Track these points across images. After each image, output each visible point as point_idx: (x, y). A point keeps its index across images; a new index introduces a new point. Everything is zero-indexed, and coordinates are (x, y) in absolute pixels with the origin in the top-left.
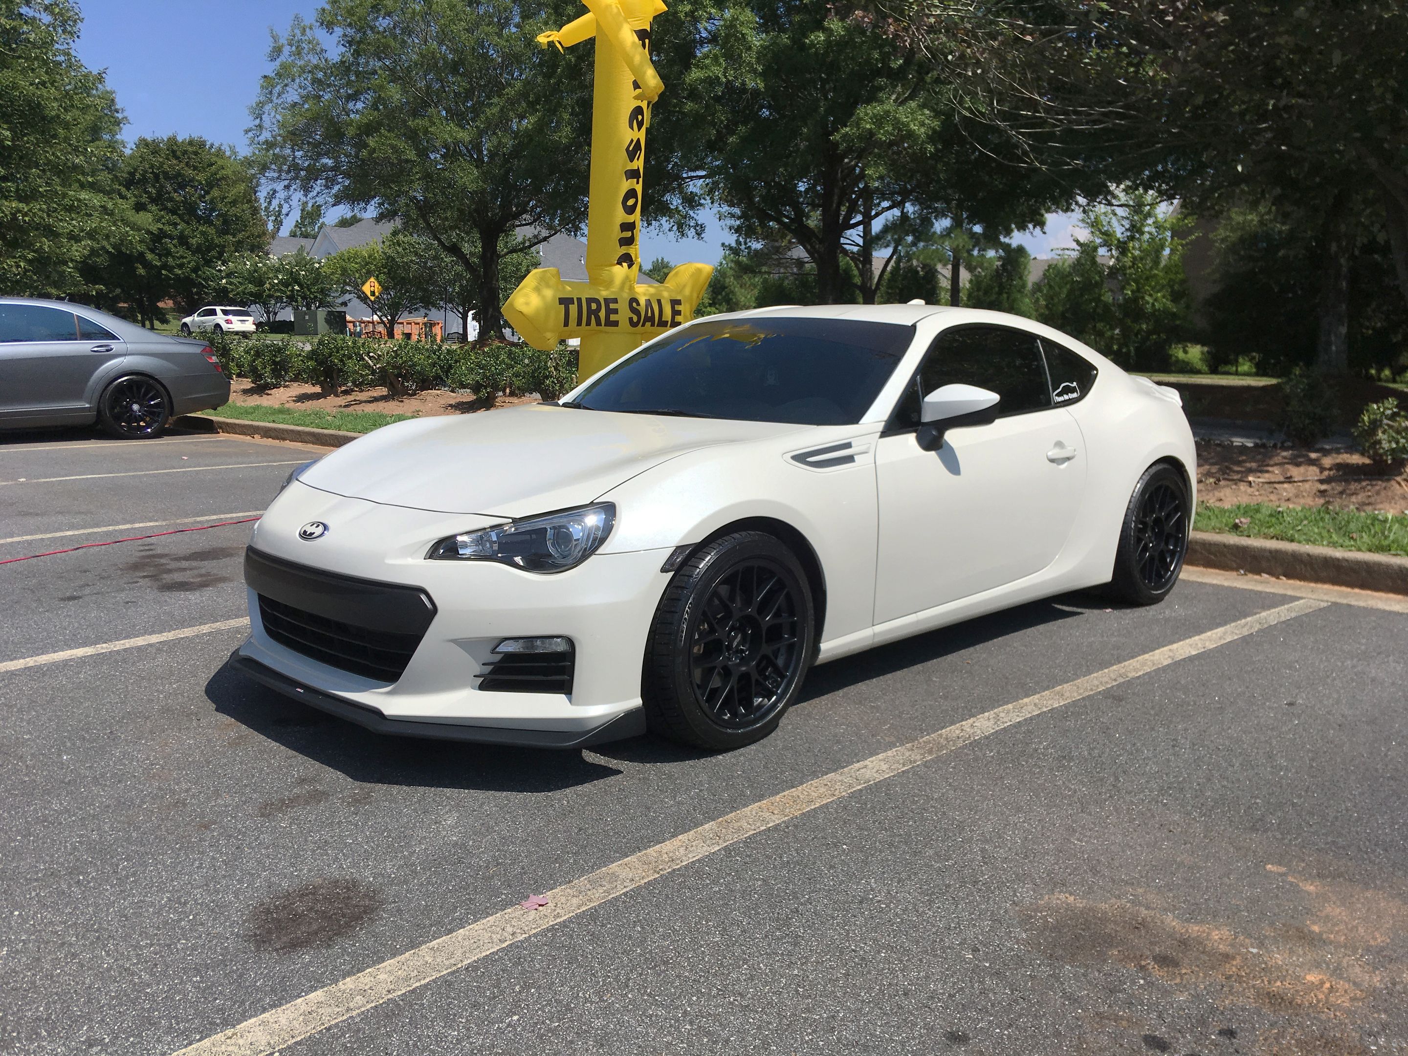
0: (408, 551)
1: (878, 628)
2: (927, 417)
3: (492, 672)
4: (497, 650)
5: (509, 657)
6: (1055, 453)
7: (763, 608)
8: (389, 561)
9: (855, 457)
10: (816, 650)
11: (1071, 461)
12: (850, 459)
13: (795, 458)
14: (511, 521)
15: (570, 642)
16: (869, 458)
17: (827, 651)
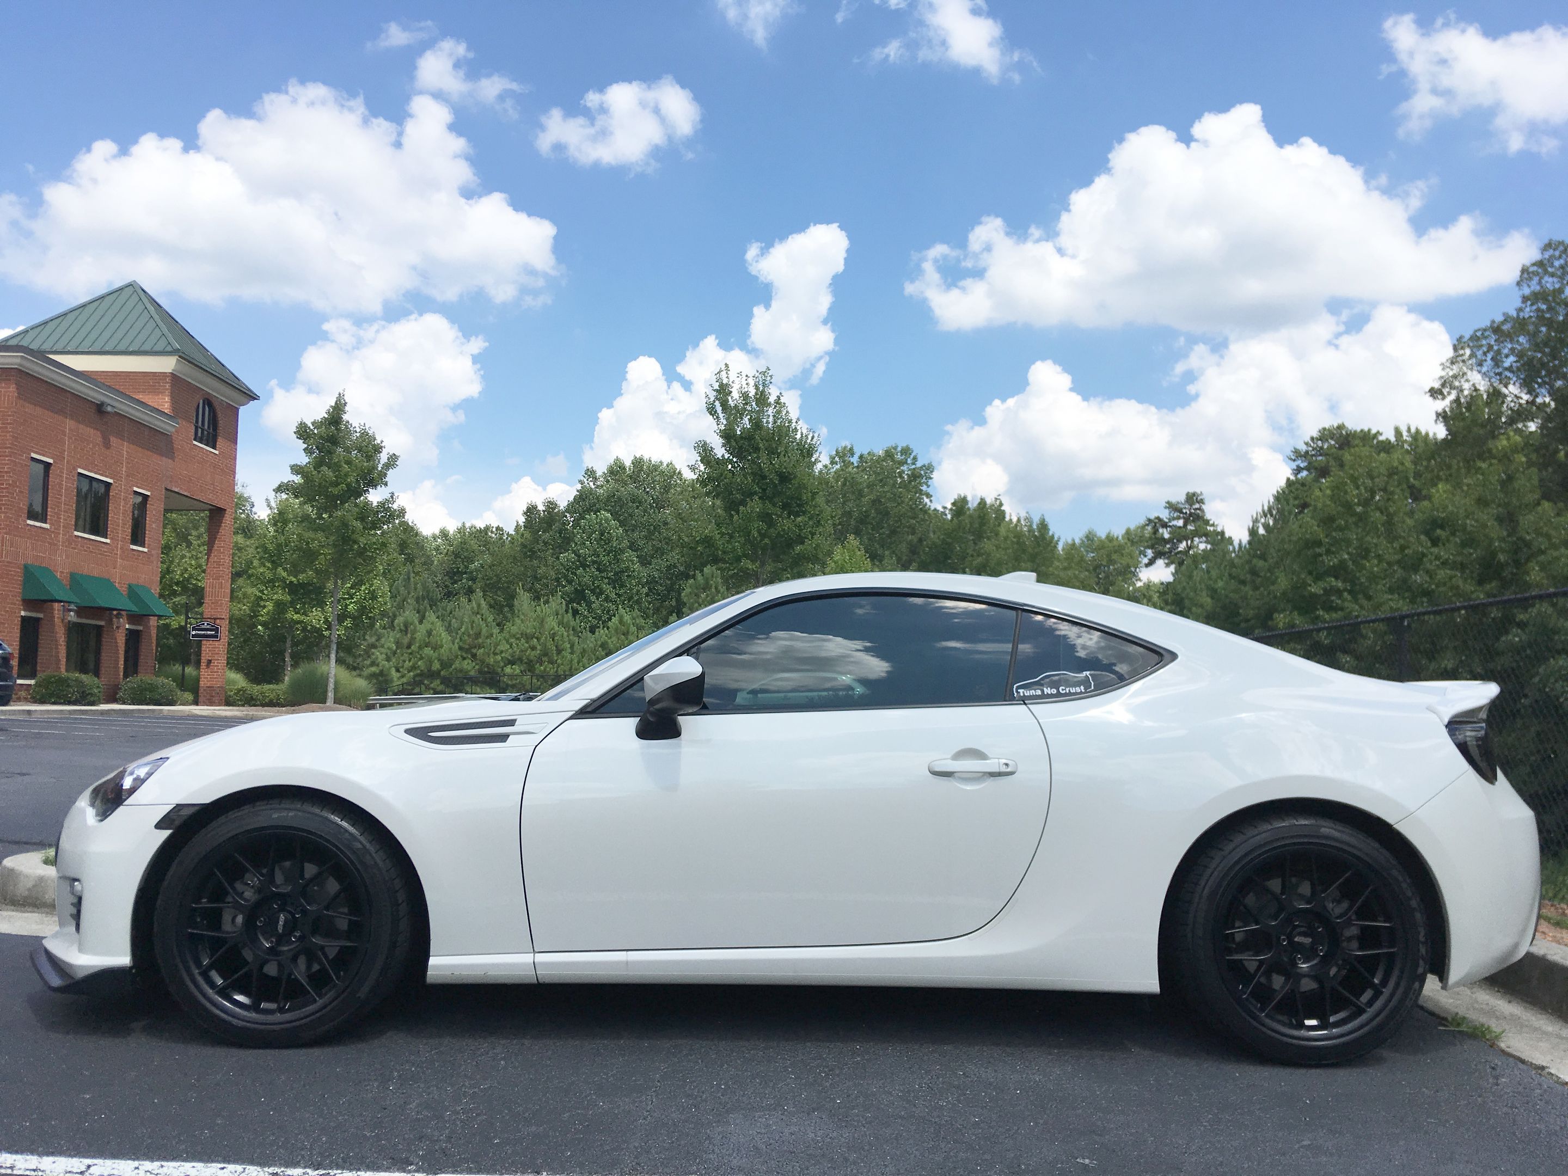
1: (545, 958)
17: (436, 967)
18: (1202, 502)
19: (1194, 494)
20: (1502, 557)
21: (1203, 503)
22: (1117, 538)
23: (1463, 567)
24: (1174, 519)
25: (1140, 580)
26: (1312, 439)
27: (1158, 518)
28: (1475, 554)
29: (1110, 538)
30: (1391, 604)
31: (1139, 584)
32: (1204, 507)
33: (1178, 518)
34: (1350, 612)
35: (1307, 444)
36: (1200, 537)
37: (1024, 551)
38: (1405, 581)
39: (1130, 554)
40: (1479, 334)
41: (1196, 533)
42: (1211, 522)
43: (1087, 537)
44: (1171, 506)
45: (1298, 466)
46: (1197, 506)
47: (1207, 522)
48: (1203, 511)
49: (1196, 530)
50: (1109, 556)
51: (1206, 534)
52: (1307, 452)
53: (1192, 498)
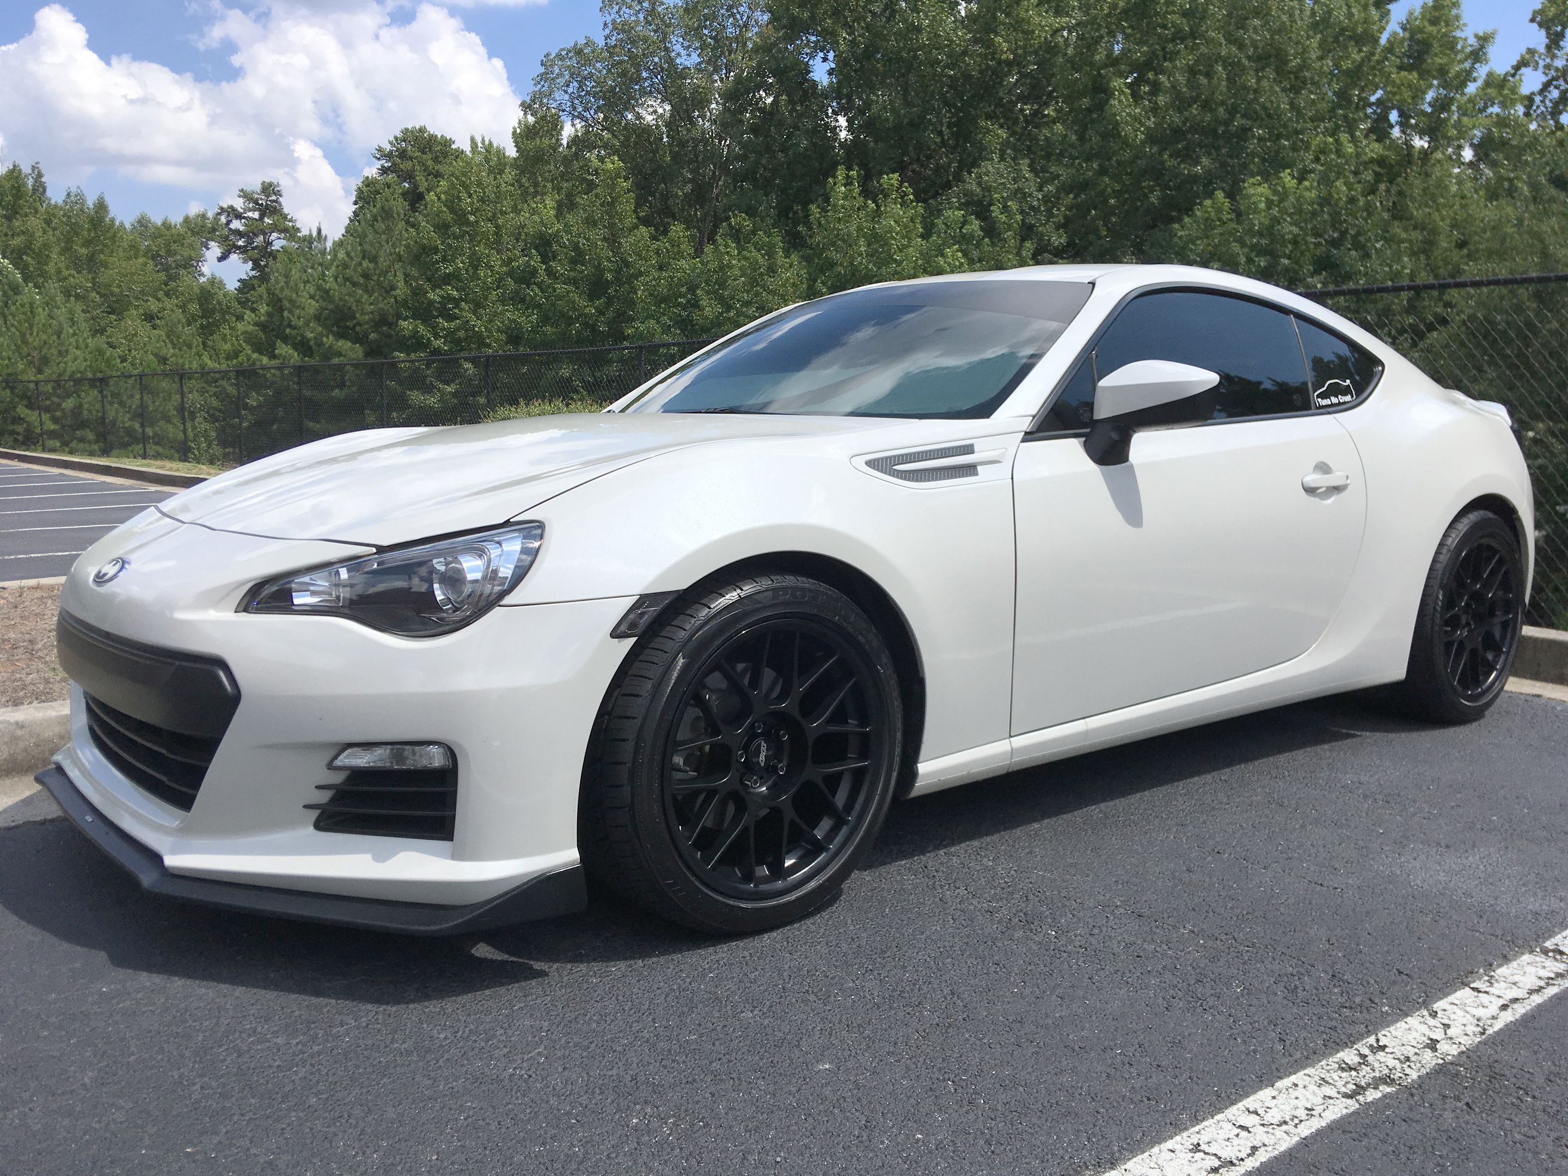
0: (211, 598)
1: (1020, 742)
2: (1103, 411)
3: (333, 800)
4: (338, 763)
5: (357, 774)
6: (1313, 479)
7: (810, 704)
8: (180, 615)
9: (979, 468)
10: (909, 773)
11: (1344, 494)
12: (970, 470)
13: (871, 464)
14: (374, 550)
15: (451, 753)
16: (1002, 471)
17: (928, 775)
18: (278, 194)
19: (270, 184)
20: (609, 276)
21: (281, 196)
22: (176, 225)
23: (575, 282)
24: (250, 210)
25: (202, 275)
26: (396, 138)
27: (231, 207)
28: (587, 270)
29: (167, 225)
30: (508, 314)
31: (202, 280)
32: (281, 199)
33: (253, 210)
34: (468, 321)
35: (391, 143)
36: (280, 232)
37: (77, 234)
38: (517, 293)
39: (192, 245)
40: (564, 53)
41: (275, 228)
42: (289, 217)
43: (139, 222)
44: (245, 195)
45: (383, 166)
46: (274, 198)
47: (285, 217)
48: (280, 205)
49: (274, 224)
50: (168, 245)
51: (285, 230)
52: (391, 152)
53: (269, 189)
